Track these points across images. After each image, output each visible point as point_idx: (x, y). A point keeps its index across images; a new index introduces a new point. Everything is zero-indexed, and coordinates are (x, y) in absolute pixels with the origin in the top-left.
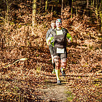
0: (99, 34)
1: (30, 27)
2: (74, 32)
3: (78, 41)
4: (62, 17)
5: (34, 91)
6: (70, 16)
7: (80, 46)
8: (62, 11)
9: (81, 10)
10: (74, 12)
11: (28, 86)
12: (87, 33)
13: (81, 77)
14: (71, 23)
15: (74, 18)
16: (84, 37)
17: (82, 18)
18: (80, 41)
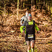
0: (50, 19)
1: (16, 16)
2: (38, 18)
3: (39, 22)
4: (32, 10)
5: (18, 47)
6: (36, 10)
7: (40, 24)
8: (32, 8)
9: (41, 7)
10: (38, 8)
11: (15, 45)
12: (44, 18)
13: (41, 40)
14: (36, 14)
15: (37, 11)
16: (43, 20)
17: (42, 11)
18: (41, 22)
